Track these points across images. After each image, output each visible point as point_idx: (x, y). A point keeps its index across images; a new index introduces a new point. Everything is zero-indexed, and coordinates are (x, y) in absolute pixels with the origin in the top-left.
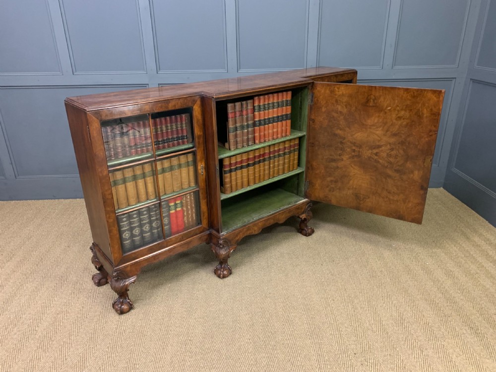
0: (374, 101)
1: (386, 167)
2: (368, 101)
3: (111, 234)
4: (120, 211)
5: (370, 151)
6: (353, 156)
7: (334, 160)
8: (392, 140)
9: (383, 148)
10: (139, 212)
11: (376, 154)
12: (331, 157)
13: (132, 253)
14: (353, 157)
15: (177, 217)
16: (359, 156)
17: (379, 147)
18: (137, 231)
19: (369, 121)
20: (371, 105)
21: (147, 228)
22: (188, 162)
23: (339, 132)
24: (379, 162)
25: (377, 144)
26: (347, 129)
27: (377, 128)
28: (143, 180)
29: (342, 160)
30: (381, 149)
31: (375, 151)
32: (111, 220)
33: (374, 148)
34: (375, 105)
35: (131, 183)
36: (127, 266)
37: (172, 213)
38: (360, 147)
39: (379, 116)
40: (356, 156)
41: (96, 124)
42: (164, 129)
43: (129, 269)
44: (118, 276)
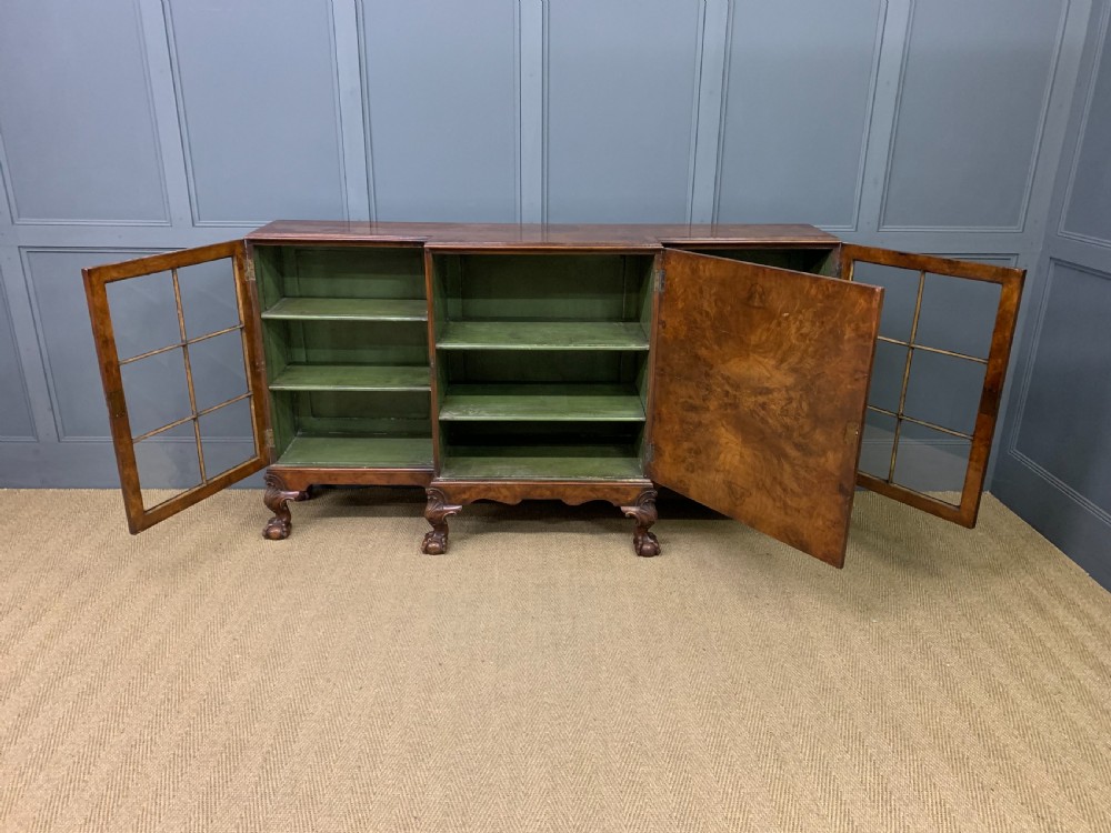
0: (760, 297)
1: (780, 436)
2: (751, 297)
5: (753, 399)
6: (726, 404)
7: (693, 408)
8: (790, 380)
9: (775, 394)
11: (763, 406)
12: (690, 401)
14: (726, 406)
16: (735, 406)
17: (768, 391)
19: (753, 338)
20: (756, 304)
23: (703, 352)
24: (767, 423)
25: (767, 385)
26: (716, 347)
27: (766, 352)
29: (708, 409)
30: (770, 396)
31: (761, 399)
33: (760, 394)
34: (761, 305)
38: (737, 387)
39: (768, 329)
40: (730, 404)
43: (288, 477)
44: (271, 480)
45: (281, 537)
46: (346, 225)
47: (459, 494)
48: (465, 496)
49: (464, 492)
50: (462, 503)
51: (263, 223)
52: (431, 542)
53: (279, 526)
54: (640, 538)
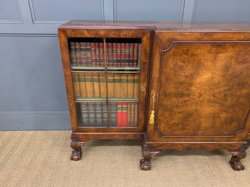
3: (71, 112)
4: (80, 100)
10: (95, 105)
13: (85, 128)
15: (122, 116)
18: (92, 116)
21: (99, 116)
22: (134, 80)
28: (98, 83)
32: (71, 104)
35: (89, 83)
36: (79, 135)
37: (119, 112)
41: (63, 39)
42: (119, 52)
43: (81, 137)
44: (73, 138)
45: (78, 160)
46: (103, 22)
47: (159, 147)
48: (160, 148)
49: (161, 146)
50: (160, 150)
51: (64, 22)
52: (144, 165)
53: (77, 155)
54: (235, 163)
